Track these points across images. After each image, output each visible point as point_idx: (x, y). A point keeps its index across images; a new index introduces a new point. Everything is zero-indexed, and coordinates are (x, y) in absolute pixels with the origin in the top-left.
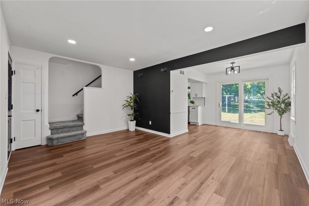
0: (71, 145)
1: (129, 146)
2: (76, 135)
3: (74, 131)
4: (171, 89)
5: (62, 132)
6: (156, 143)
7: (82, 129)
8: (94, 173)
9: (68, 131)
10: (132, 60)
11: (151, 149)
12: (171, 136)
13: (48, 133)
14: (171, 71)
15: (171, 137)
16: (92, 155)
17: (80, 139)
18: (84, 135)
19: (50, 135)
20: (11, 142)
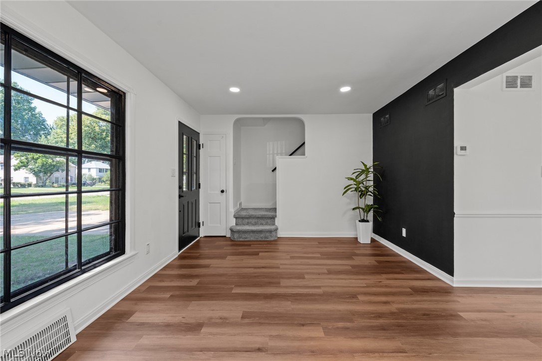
0: (250, 245)
1: (323, 274)
2: (261, 232)
3: (263, 224)
4: (457, 143)
5: (248, 224)
6: (391, 287)
7: (274, 224)
8: (223, 300)
9: (256, 224)
10: (345, 89)
11: (361, 298)
12: (456, 281)
13: (233, 222)
14: (456, 90)
15: (455, 285)
16: (253, 269)
17: (268, 238)
18: (274, 233)
19: (235, 225)
20: (199, 226)
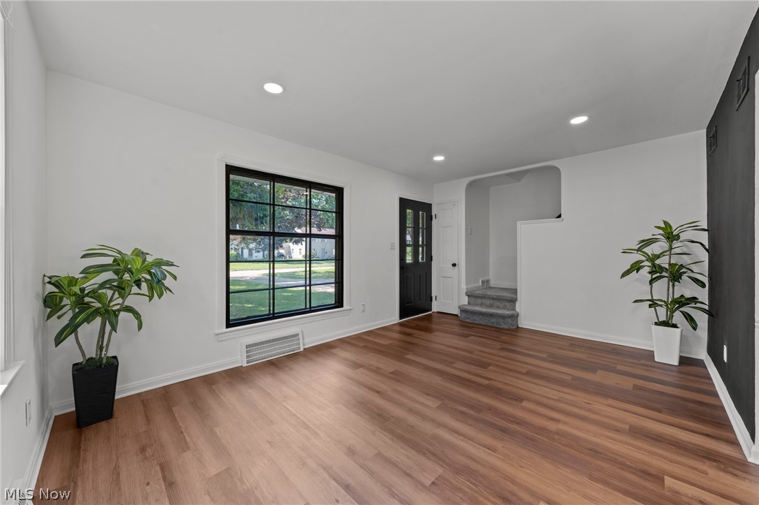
3: (499, 307)
13: (465, 300)
19: (467, 303)
20: (431, 301)
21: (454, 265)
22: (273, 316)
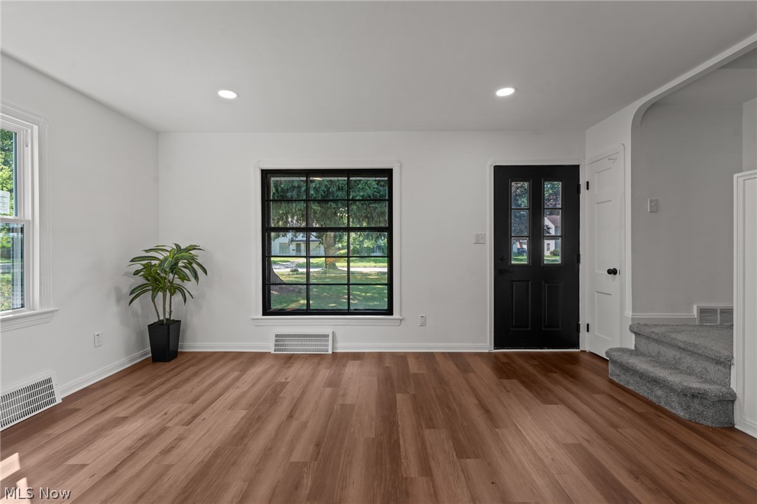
19: (633, 348)
20: (578, 331)
21: (613, 272)
22: (308, 311)
